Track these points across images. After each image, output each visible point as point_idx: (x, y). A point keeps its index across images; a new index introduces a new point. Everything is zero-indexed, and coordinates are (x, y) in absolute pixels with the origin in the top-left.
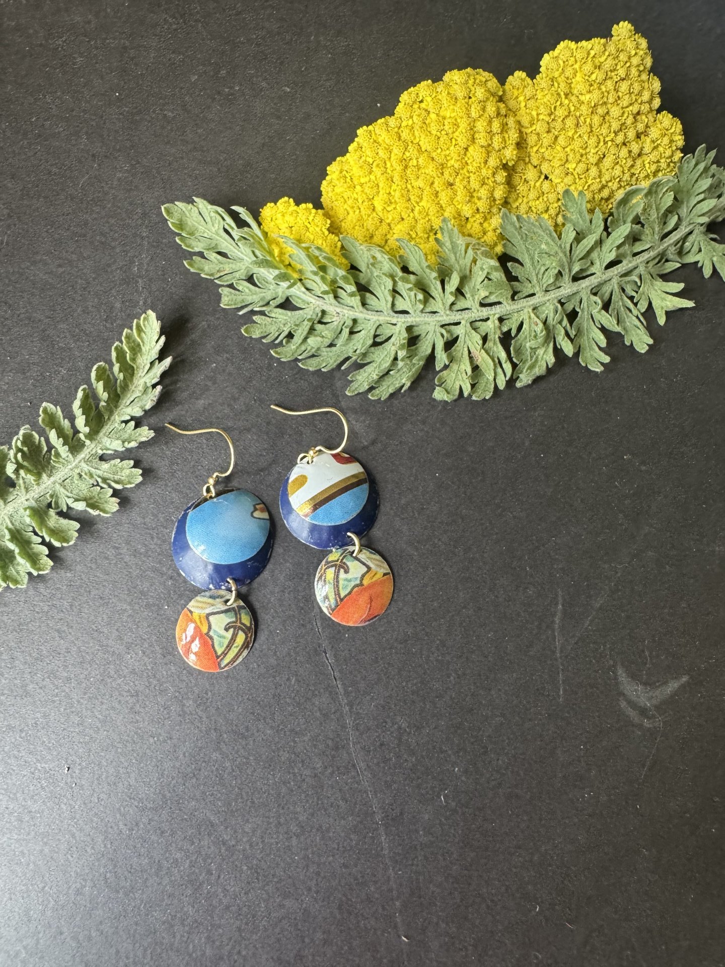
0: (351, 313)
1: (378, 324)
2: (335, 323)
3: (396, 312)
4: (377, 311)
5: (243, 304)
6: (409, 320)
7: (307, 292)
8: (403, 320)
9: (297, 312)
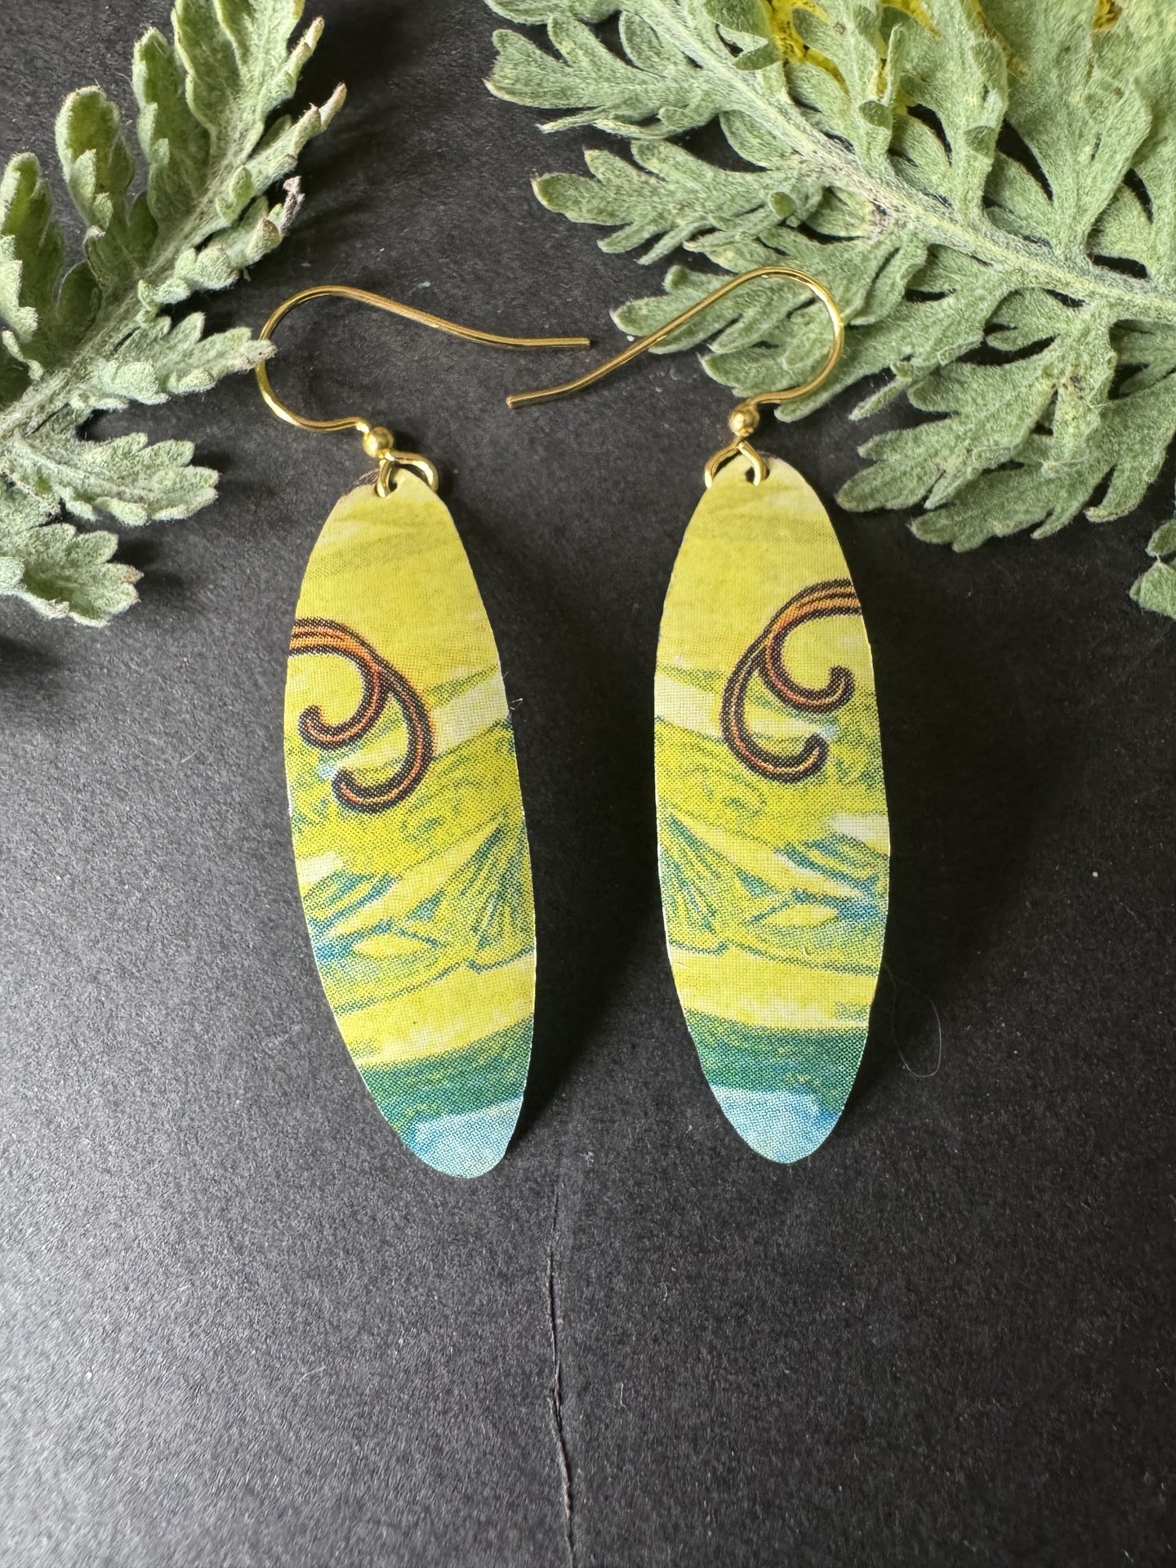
0: (933, 220)
1: (1014, 283)
2: (860, 246)
3: (1100, 260)
4: (1026, 238)
5: (562, 103)
6: (1137, 299)
7: (795, 112)
8: (1115, 293)
9: (738, 176)
